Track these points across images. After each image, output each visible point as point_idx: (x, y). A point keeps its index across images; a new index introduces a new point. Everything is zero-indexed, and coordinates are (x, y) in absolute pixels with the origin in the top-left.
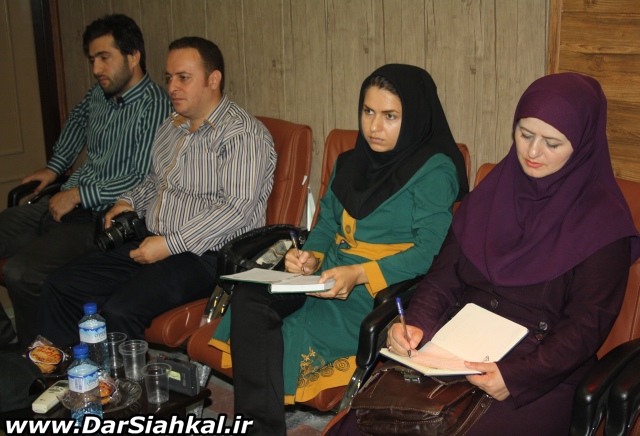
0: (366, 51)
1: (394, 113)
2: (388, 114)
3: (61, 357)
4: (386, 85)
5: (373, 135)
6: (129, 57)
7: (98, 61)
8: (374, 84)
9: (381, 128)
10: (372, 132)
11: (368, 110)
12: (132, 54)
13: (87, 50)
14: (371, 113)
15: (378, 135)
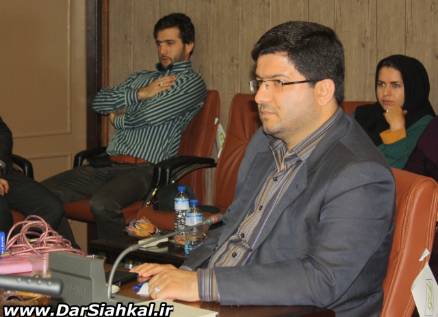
0: (364, 46)
1: (398, 83)
2: (394, 84)
3: (155, 230)
4: (392, 65)
5: (385, 99)
6: (187, 45)
7: (163, 45)
8: (384, 66)
9: (390, 94)
10: (384, 96)
11: (382, 83)
12: (189, 44)
13: (156, 36)
14: (384, 85)
15: (387, 98)
